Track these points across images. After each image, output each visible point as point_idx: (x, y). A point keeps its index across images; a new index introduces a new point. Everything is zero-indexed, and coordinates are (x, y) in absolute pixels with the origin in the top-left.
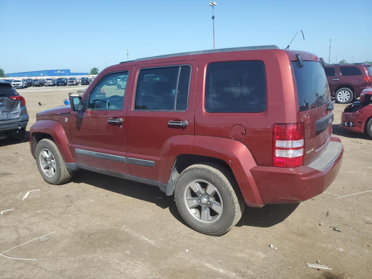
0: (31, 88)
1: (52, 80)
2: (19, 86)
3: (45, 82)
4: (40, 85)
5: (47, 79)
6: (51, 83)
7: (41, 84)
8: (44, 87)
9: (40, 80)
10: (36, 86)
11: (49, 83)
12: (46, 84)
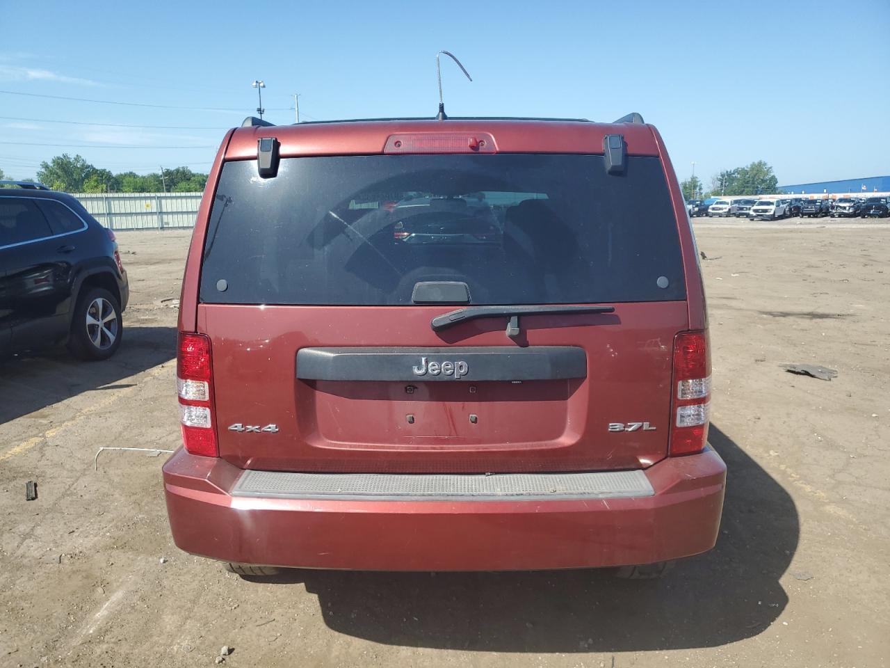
0: (797, 220)
1: (853, 201)
2: (767, 214)
3: (833, 207)
4: (818, 213)
5: (841, 200)
6: (847, 208)
7: (823, 211)
8: (828, 218)
9: (821, 203)
10: (809, 215)
11: (845, 208)
12: (834, 211)
